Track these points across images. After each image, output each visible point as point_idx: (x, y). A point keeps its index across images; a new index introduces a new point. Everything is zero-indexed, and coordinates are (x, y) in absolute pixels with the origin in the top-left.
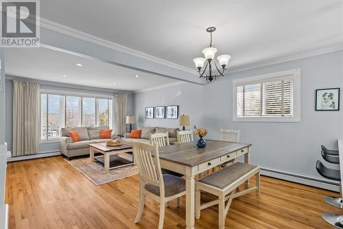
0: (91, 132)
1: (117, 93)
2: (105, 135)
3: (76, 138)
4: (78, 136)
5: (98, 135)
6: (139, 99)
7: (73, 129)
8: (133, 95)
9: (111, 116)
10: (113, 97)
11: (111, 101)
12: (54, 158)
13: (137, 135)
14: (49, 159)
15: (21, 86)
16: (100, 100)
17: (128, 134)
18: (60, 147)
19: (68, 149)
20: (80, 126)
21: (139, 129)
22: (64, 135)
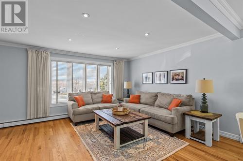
0: (94, 96)
1: (116, 61)
2: (107, 99)
3: (81, 103)
4: (82, 100)
5: (100, 100)
6: (134, 66)
7: (79, 94)
8: (129, 62)
9: (110, 81)
10: (112, 64)
11: (110, 68)
12: (62, 121)
13: (136, 100)
14: (58, 121)
15: (34, 54)
16: (101, 67)
17: (128, 99)
18: (67, 110)
19: (75, 114)
20: (84, 91)
21: (137, 94)
22: (71, 100)
